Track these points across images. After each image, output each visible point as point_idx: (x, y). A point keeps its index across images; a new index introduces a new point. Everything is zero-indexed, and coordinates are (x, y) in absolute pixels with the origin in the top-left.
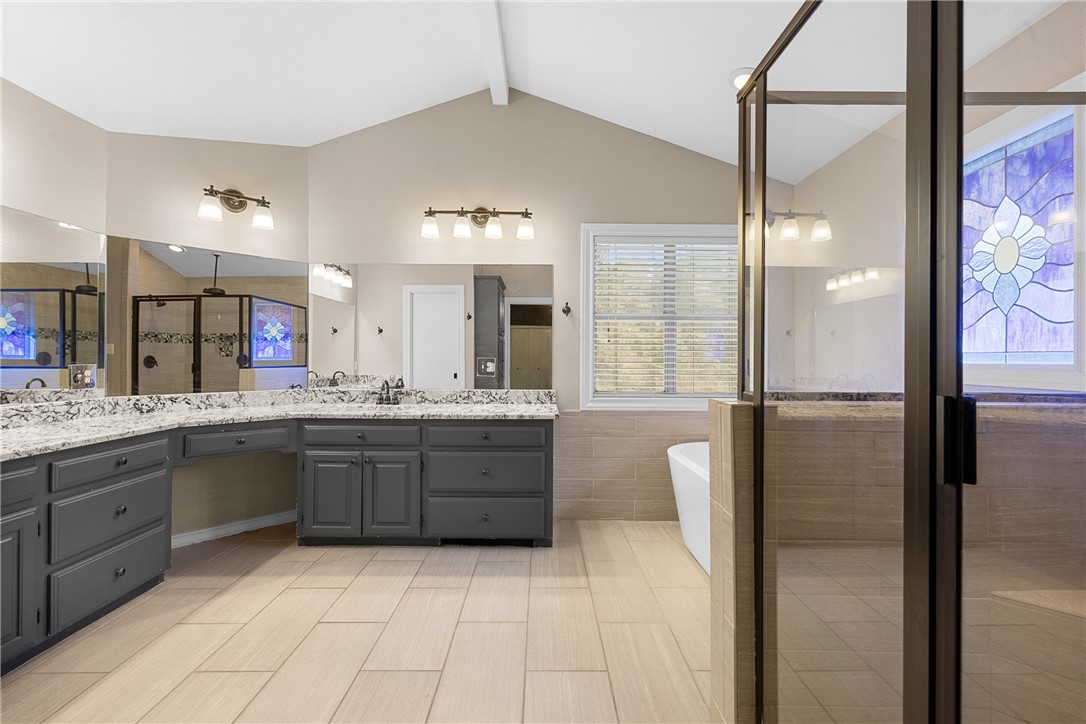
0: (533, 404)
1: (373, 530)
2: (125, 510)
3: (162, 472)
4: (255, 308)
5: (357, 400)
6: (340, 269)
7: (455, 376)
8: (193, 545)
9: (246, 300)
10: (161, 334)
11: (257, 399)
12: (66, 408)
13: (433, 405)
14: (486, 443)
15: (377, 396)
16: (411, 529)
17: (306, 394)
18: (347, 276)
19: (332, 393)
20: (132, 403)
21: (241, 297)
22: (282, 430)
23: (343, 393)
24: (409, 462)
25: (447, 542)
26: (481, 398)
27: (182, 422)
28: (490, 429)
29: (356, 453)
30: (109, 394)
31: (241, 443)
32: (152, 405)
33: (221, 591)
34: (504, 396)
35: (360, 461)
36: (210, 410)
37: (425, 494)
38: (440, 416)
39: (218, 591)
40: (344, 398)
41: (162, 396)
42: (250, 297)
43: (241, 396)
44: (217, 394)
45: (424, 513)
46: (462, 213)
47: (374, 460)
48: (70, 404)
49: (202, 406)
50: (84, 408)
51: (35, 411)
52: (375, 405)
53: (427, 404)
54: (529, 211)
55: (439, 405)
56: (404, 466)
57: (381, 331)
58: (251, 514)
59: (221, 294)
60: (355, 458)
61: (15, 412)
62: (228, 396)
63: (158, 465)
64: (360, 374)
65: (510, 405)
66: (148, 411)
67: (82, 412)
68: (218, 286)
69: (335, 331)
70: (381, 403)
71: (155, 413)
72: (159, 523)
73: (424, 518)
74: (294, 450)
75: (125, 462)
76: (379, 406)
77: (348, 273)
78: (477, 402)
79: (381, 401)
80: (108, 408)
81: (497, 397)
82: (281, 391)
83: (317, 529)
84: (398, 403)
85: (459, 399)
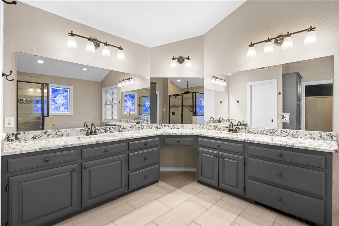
0: (316, 140)
1: (223, 186)
2: (146, 158)
3: (157, 148)
4: (197, 96)
5: (221, 129)
6: (221, 79)
7: (272, 121)
8: (170, 172)
9: (194, 94)
10: (176, 106)
11: (187, 127)
12: (141, 126)
13: (253, 135)
14: (281, 159)
15: (228, 128)
16: (240, 191)
17: (203, 126)
18: (225, 82)
19: (212, 126)
20: (155, 126)
21: (193, 93)
22: (191, 139)
23: (216, 126)
24: (238, 160)
25: (257, 203)
26: (280, 134)
27: (162, 133)
28: (283, 152)
29: (217, 152)
30: (151, 123)
31: (178, 142)
32: (160, 127)
33: (170, 192)
34: (295, 133)
35: (218, 155)
36: (174, 129)
37: (246, 177)
38: (254, 141)
39: (170, 191)
40: (216, 128)
41: (162, 124)
42: (196, 93)
43: (183, 125)
44: (176, 124)
45: (245, 186)
46: (269, 40)
47: (223, 156)
48: (141, 125)
49: (172, 128)
50: (145, 127)
51: (134, 127)
52: (227, 132)
53: (250, 134)
54: (313, 27)
55: (256, 135)
56: (236, 162)
57: (238, 102)
58: (186, 166)
59: (189, 93)
60: (216, 154)
61: (130, 127)
62: (179, 125)
63: (156, 146)
64: (230, 119)
65: (299, 139)
66: (159, 129)
67: (144, 128)
68: (188, 91)
69: (221, 103)
70: (229, 132)
71: (161, 129)
72: (157, 164)
73: (246, 188)
74: (196, 147)
75: (147, 144)
76: (229, 133)
77: (225, 81)
78: (278, 135)
79: (230, 131)
80: (150, 127)
81: (291, 134)
82: (195, 124)
83: (203, 179)
84: (237, 132)
85: (267, 133)
